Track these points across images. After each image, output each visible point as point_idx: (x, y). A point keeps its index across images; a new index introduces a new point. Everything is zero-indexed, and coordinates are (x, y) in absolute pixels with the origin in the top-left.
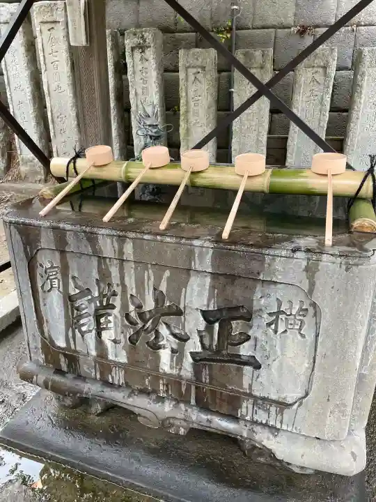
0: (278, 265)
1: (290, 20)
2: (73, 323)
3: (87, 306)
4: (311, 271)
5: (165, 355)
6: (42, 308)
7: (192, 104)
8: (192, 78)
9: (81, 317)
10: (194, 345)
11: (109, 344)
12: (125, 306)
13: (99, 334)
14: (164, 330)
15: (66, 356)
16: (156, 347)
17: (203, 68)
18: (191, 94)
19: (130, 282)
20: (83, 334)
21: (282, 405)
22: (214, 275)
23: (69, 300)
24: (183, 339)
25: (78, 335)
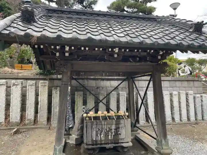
0: (122, 122)
1: (95, 86)
2: (97, 135)
3: (99, 132)
4: (124, 122)
5: (110, 137)
6: (92, 134)
7: (78, 102)
8: (78, 97)
9: (98, 134)
10: (113, 134)
11: (102, 137)
12: (105, 131)
13: (101, 136)
14: (109, 133)
15: (95, 141)
16: (108, 136)
17: (81, 95)
18: (78, 100)
19: (106, 127)
20: (98, 136)
21: (123, 139)
22: (115, 124)
23: (97, 132)
24: (112, 133)
25: (97, 137)
